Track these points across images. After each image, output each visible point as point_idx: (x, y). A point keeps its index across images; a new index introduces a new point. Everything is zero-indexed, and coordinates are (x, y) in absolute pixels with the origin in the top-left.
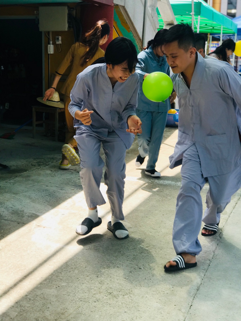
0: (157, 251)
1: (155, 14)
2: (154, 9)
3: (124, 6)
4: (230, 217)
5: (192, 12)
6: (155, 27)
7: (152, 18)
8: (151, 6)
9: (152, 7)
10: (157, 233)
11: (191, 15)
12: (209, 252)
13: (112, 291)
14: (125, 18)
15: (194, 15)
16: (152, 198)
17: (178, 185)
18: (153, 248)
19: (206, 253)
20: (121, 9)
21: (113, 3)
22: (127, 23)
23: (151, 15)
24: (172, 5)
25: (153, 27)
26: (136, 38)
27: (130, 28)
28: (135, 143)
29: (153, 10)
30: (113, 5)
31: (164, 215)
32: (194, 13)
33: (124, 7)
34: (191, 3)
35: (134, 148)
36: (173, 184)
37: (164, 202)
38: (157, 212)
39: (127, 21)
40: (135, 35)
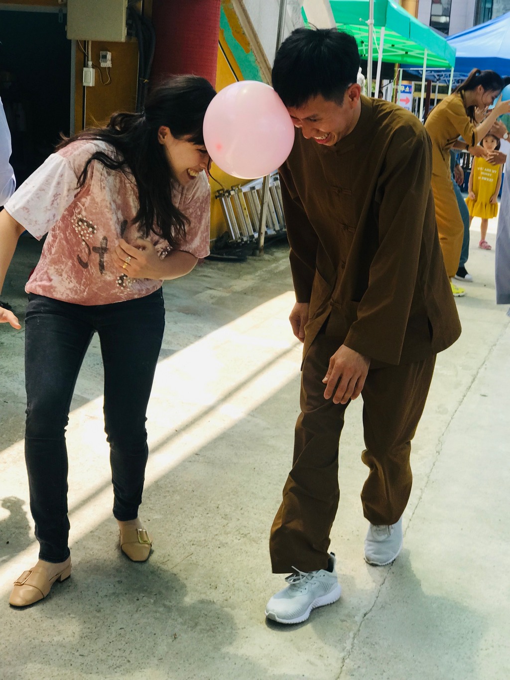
1: (299, 18)
2: (297, 9)
5: (369, 19)
7: (294, 26)
8: (292, 3)
9: (294, 4)
11: (368, 25)
13: (248, 532)
14: (242, 24)
15: (372, 25)
20: (234, 5)
22: (244, 34)
23: (292, 21)
26: (261, 65)
27: (251, 44)
28: (257, 276)
32: (373, 21)
33: (240, 2)
35: (255, 285)
39: (246, 30)
40: (258, 60)
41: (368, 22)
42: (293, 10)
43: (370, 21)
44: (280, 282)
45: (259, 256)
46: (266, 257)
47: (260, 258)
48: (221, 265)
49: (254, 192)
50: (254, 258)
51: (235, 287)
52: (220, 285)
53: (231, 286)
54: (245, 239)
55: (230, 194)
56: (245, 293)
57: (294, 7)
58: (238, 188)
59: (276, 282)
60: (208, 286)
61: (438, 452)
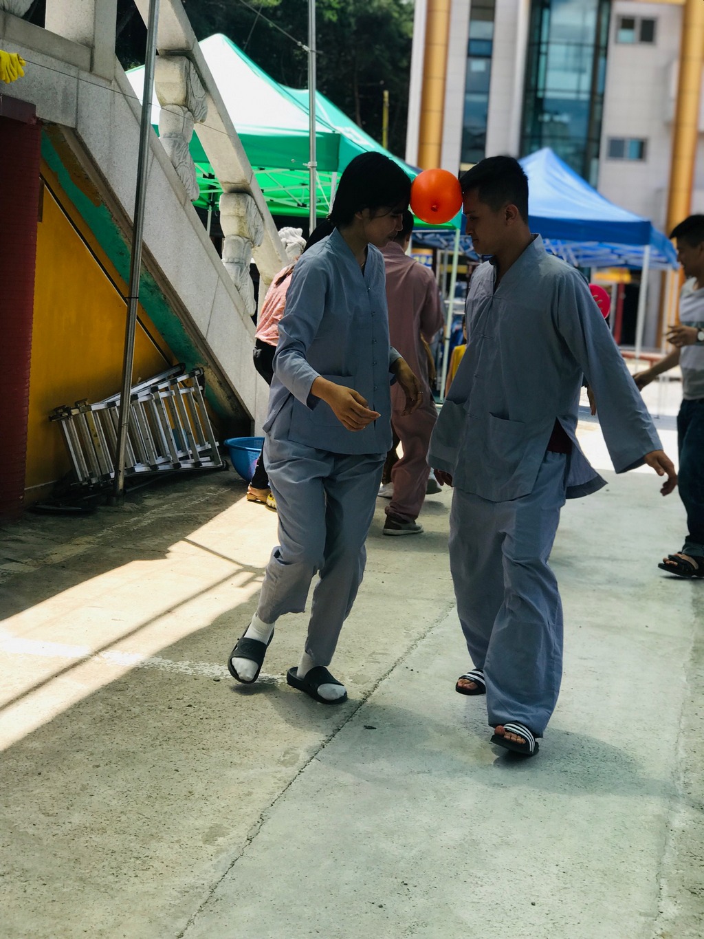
0: (29, 891)
1: (185, 157)
2: (180, 144)
3: (76, 129)
4: (302, 774)
5: (310, 161)
6: (186, 196)
7: (175, 168)
8: (173, 135)
9: (177, 137)
10: (55, 827)
11: (308, 169)
12: (199, 890)
14: (82, 164)
15: (315, 169)
16: (81, 711)
17: (180, 670)
18: (19, 880)
19: (188, 892)
20: (66, 136)
21: (35, 117)
22: (88, 178)
23: (172, 162)
24: (241, 136)
25: (177, 195)
26: (120, 223)
27: (101, 193)
28: (99, 538)
29: (179, 147)
30: (34, 122)
31: (98, 766)
32: (316, 164)
33: (74, 131)
34: (307, 134)
35: (88, 552)
36: (163, 667)
37: (115, 724)
38: (79, 756)
39: (90, 174)
40: (115, 216)
41: (309, 164)
42: (174, 146)
43: (312, 163)
44: (130, 546)
45: (117, 506)
46: (127, 506)
47: (116, 509)
48: (50, 521)
49: (114, 410)
50: (109, 508)
51: (53, 557)
52: (30, 554)
53: (48, 555)
54: (94, 481)
55: (70, 414)
56: (63, 566)
57: (175, 141)
58: (85, 405)
59: (124, 546)
60: (10, 556)
61: (250, 839)
